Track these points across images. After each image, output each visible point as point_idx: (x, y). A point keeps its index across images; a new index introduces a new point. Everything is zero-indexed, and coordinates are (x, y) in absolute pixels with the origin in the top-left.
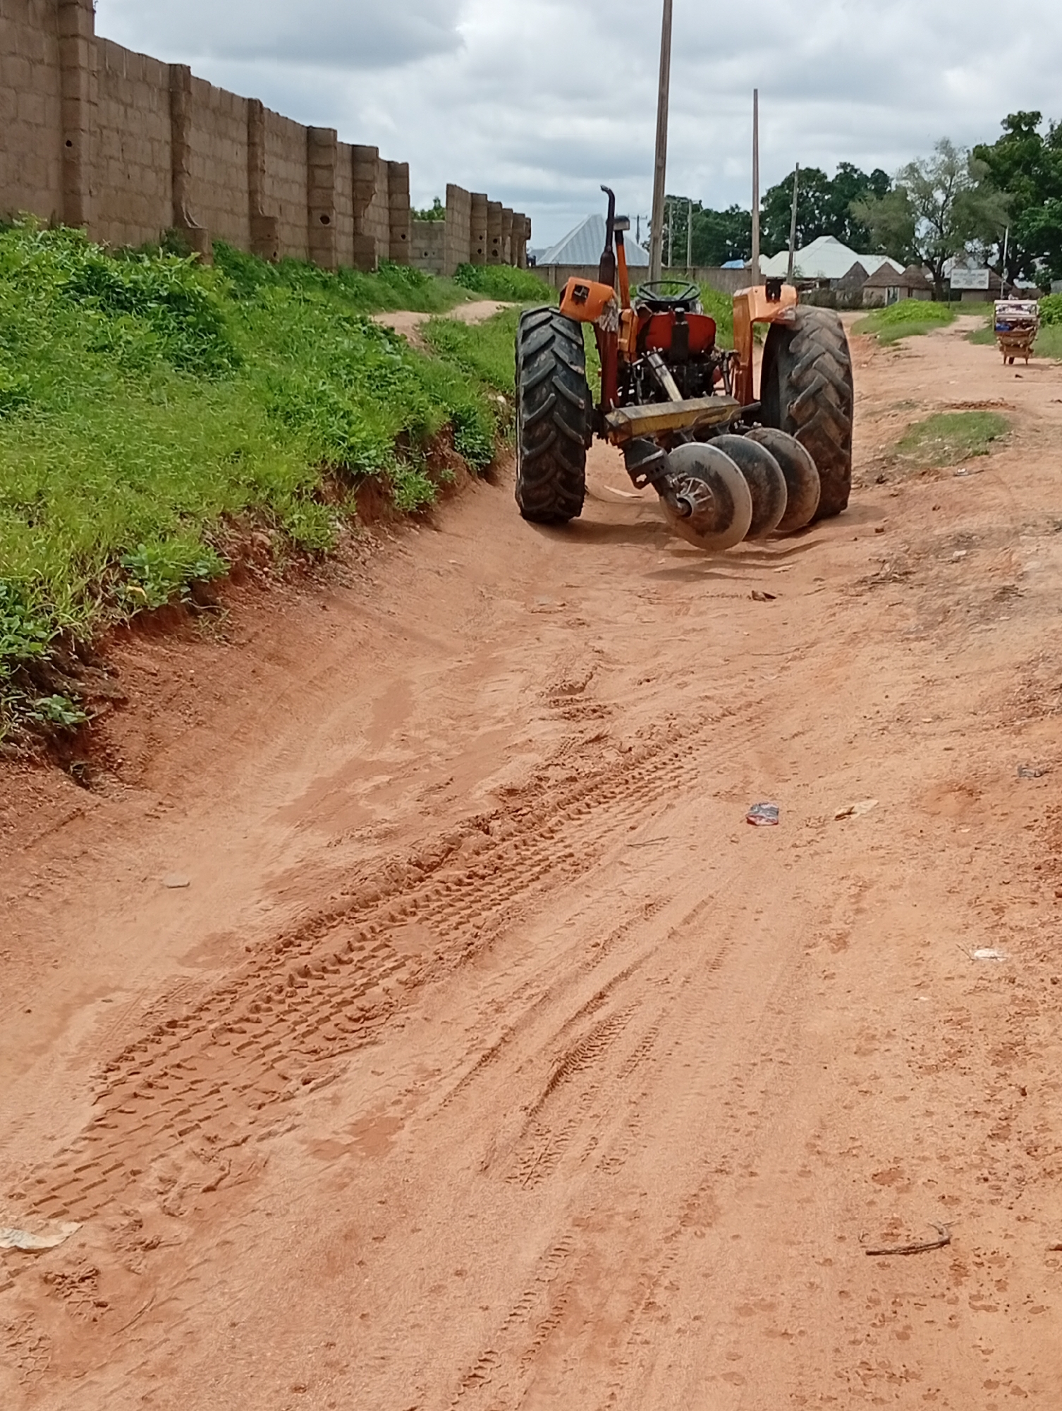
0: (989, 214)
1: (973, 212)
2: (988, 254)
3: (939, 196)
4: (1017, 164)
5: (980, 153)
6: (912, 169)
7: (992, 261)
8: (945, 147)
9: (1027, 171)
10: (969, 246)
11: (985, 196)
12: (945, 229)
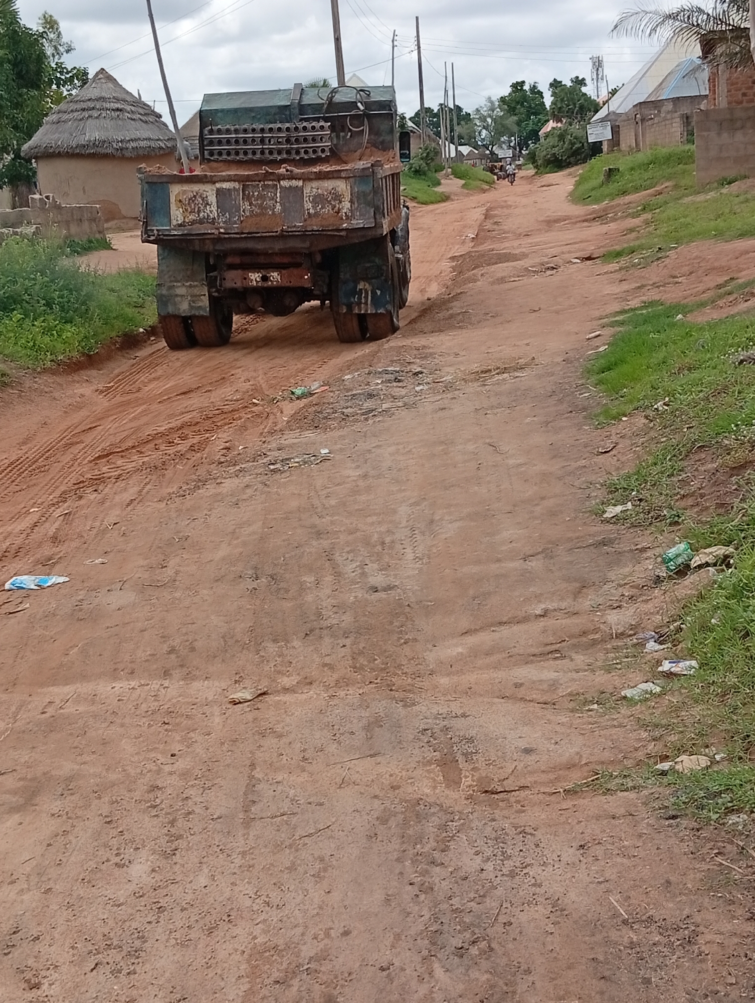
0: (509, 126)
1: (503, 126)
2: (511, 141)
3: (489, 120)
4: (518, 103)
5: (503, 100)
6: (478, 110)
7: (512, 144)
8: (489, 99)
9: (522, 105)
10: (502, 139)
11: (507, 118)
12: (492, 134)
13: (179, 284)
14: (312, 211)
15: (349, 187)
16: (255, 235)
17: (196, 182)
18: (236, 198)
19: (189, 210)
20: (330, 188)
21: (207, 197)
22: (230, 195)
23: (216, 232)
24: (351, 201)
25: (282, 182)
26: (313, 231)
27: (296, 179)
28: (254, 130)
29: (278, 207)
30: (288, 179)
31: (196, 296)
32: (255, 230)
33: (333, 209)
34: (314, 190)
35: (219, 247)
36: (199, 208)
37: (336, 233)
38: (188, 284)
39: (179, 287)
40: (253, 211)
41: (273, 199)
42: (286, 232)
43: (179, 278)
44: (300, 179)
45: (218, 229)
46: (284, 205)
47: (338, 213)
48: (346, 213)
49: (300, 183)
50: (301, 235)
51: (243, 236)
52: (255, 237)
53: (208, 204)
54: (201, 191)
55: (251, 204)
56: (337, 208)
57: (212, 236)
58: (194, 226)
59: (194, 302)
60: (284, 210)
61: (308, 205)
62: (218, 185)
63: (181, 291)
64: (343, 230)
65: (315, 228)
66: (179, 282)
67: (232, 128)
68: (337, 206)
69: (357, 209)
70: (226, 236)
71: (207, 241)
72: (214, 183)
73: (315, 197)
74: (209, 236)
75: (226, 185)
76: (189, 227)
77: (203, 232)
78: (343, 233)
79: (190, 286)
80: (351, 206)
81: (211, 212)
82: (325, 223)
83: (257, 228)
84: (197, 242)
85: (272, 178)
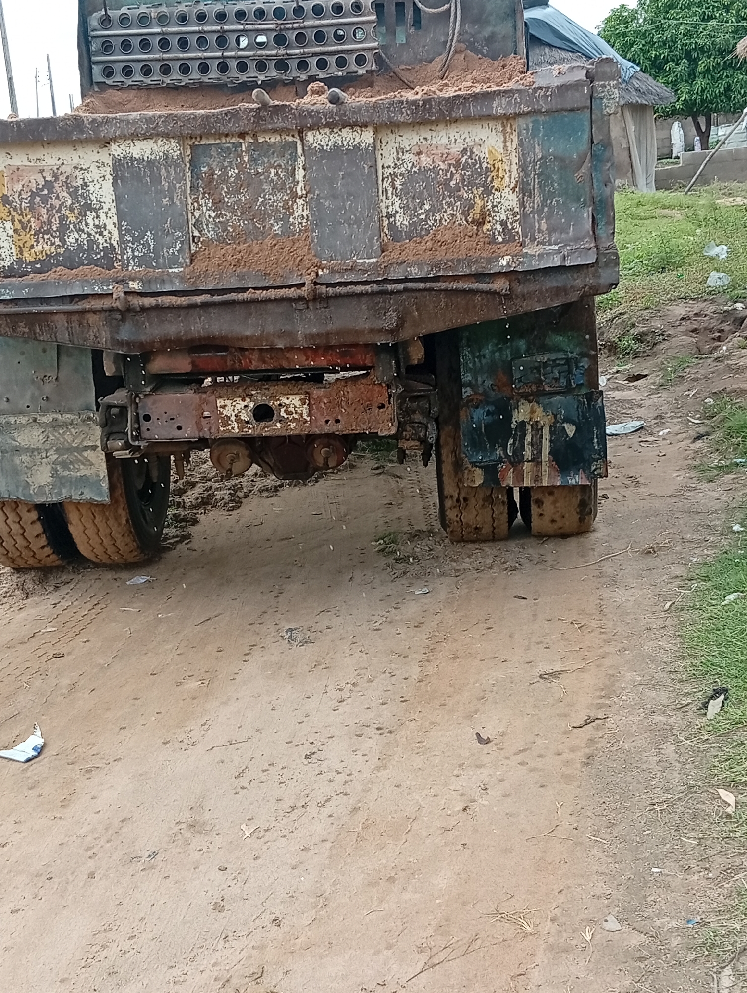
13: (23, 420)
14: (402, 220)
15: (513, 146)
16: (233, 296)
17: (50, 143)
18: (171, 189)
19: (34, 225)
20: (456, 150)
21: (86, 185)
22: (156, 180)
23: (118, 291)
24: (523, 189)
25: (310, 137)
26: (407, 280)
27: (352, 126)
28: (201, 17)
29: (300, 210)
30: (328, 125)
31: (70, 450)
32: (234, 283)
33: (465, 214)
34: (407, 156)
35: (126, 333)
36: (62, 219)
37: (476, 286)
38: (47, 419)
39: (24, 426)
40: (224, 225)
41: (282, 189)
42: (328, 285)
43: (23, 403)
44: (364, 125)
45: (122, 281)
46: (319, 205)
47: (480, 223)
48: (503, 224)
49: (367, 137)
50: (373, 294)
51: (199, 299)
52: (233, 303)
53: (88, 207)
54: (68, 169)
55: (218, 204)
56: (477, 209)
57: (106, 303)
58: (51, 275)
59: (65, 465)
60: (318, 219)
61: (392, 204)
62: (117, 150)
63: (31, 437)
64: (499, 274)
65: (415, 272)
66: (21, 413)
67: (154, 14)
68: (479, 202)
69: (540, 211)
70: (148, 302)
71: (92, 318)
72: (106, 143)
73: (410, 177)
74: (97, 304)
75: (141, 149)
76: (39, 277)
77: (77, 291)
78: (500, 285)
79: (55, 425)
80: (522, 204)
81: (100, 229)
82: (440, 255)
83: (241, 277)
84: (61, 322)
85: (279, 123)
